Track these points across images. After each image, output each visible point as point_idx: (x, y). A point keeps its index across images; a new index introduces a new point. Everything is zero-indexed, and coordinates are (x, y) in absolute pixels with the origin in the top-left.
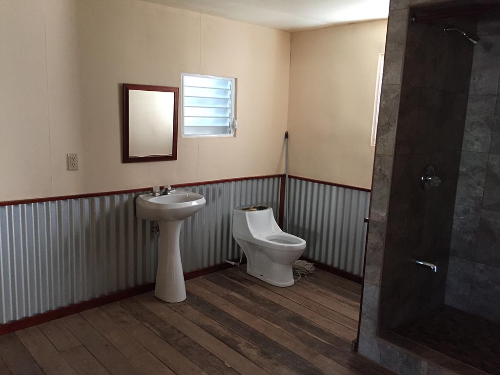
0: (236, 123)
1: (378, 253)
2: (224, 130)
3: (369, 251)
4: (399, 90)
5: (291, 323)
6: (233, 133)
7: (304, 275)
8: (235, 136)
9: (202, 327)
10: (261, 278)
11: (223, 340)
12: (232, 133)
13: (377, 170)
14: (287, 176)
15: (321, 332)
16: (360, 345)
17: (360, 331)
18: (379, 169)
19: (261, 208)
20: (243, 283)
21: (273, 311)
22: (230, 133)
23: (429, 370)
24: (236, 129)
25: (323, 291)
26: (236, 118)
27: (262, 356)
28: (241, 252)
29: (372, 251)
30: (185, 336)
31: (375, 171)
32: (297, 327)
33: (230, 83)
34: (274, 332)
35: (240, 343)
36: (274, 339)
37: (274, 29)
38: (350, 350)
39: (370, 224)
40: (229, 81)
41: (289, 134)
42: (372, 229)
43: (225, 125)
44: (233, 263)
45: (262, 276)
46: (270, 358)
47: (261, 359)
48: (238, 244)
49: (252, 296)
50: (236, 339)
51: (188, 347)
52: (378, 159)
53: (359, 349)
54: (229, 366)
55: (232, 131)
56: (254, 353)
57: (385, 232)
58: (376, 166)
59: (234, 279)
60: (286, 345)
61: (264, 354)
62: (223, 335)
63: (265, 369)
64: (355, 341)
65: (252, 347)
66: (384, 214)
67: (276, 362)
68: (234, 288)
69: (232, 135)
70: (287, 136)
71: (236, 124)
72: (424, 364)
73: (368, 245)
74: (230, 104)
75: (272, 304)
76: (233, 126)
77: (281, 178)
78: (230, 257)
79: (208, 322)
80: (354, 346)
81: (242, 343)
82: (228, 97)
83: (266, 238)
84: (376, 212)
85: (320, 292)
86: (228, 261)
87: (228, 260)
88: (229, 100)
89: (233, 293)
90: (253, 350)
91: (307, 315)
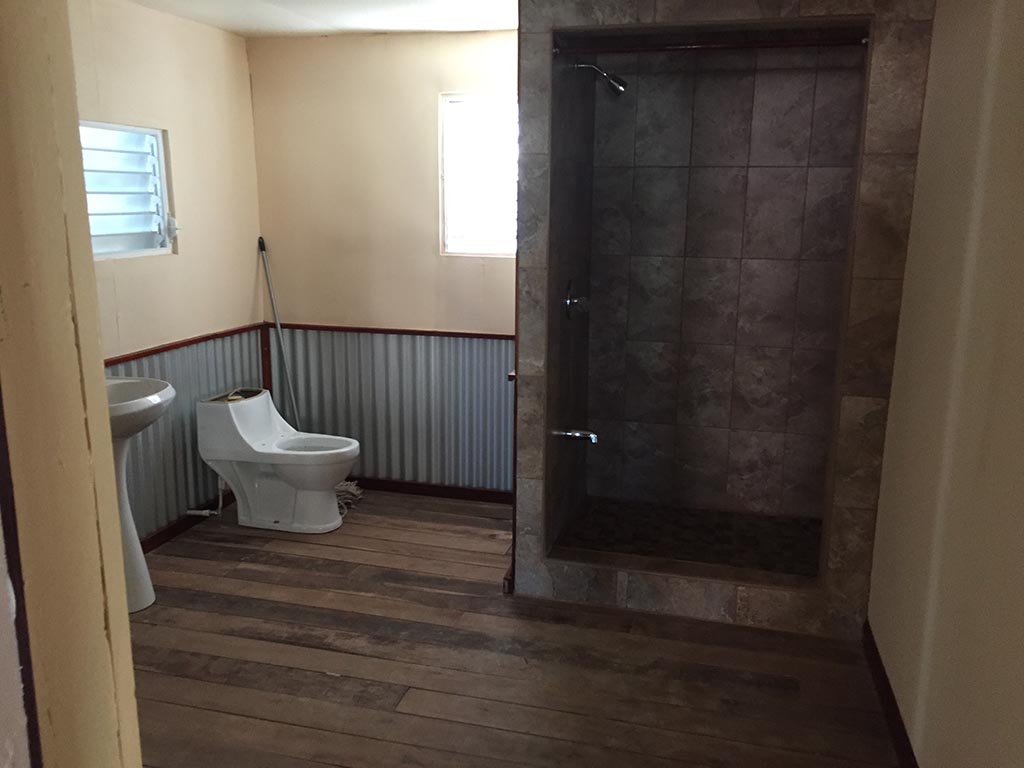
0: (177, 223)
1: (536, 426)
2: (148, 240)
3: (521, 426)
4: (548, 164)
5: (386, 584)
6: (171, 245)
7: (350, 504)
8: (175, 251)
9: (231, 633)
10: (278, 527)
11: (292, 641)
12: (169, 246)
13: (524, 293)
14: (279, 326)
15: (442, 582)
16: (518, 580)
17: (517, 558)
18: (527, 292)
19: (248, 394)
20: (247, 543)
21: (342, 573)
22: (163, 245)
23: (629, 581)
24: (175, 239)
25: (399, 522)
26: (172, 214)
27: (379, 644)
28: (221, 486)
29: (525, 425)
30: (215, 658)
31: (521, 296)
32: (400, 586)
33: (149, 139)
34: (370, 603)
35: (326, 637)
36: (377, 613)
37: (220, 28)
38: (501, 594)
39: (519, 382)
40: (148, 137)
41: (266, 241)
42: (523, 390)
43: (147, 230)
44: (206, 513)
45: (276, 522)
46: (394, 642)
47: (381, 648)
48: (213, 471)
49: (284, 561)
50: (314, 633)
51: (238, 672)
52: (523, 276)
53: (516, 587)
54: (338, 675)
55: (168, 240)
56: (361, 643)
57: (544, 391)
58: (520, 287)
59: (223, 540)
60: (403, 616)
61: (380, 639)
62: (286, 635)
63: (398, 658)
64: (510, 578)
65: (351, 637)
66: (540, 363)
67: (409, 644)
68: (236, 555)
69: (168, 249)
70: (262, 246)
71: (177, 225)
72: (622, 577)
73: (518, 417)
74: (156, 183)
75: (329, 564)
76: (170, 231)
77: (259, 331)
78: (192, 503)
79: (239, 623)
80: (506, 584)
81: (332, 636)
82: (149, 169)
83: (279, 447)
84: (528, 361)
85: (393, 524)
86: (189, 512)
87: (189, 509)
88: (151, 176)
89: (242, 566)
90: (357, 640)
91: (401, 564)
